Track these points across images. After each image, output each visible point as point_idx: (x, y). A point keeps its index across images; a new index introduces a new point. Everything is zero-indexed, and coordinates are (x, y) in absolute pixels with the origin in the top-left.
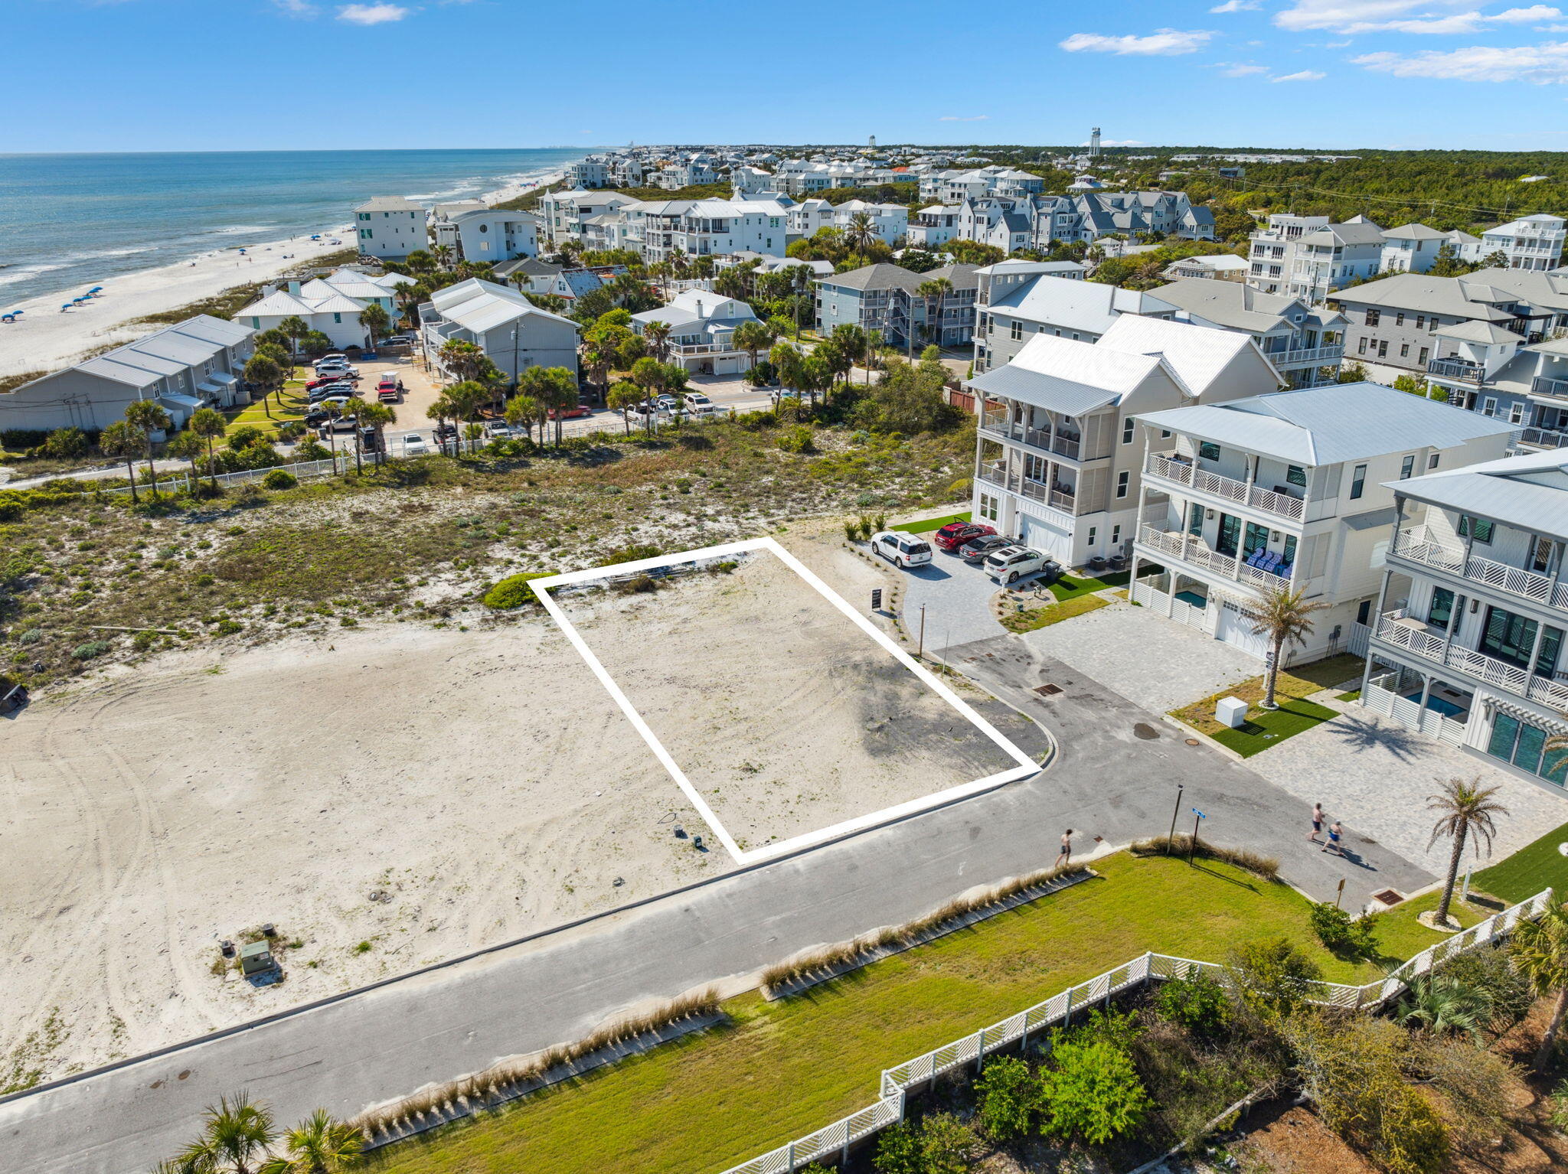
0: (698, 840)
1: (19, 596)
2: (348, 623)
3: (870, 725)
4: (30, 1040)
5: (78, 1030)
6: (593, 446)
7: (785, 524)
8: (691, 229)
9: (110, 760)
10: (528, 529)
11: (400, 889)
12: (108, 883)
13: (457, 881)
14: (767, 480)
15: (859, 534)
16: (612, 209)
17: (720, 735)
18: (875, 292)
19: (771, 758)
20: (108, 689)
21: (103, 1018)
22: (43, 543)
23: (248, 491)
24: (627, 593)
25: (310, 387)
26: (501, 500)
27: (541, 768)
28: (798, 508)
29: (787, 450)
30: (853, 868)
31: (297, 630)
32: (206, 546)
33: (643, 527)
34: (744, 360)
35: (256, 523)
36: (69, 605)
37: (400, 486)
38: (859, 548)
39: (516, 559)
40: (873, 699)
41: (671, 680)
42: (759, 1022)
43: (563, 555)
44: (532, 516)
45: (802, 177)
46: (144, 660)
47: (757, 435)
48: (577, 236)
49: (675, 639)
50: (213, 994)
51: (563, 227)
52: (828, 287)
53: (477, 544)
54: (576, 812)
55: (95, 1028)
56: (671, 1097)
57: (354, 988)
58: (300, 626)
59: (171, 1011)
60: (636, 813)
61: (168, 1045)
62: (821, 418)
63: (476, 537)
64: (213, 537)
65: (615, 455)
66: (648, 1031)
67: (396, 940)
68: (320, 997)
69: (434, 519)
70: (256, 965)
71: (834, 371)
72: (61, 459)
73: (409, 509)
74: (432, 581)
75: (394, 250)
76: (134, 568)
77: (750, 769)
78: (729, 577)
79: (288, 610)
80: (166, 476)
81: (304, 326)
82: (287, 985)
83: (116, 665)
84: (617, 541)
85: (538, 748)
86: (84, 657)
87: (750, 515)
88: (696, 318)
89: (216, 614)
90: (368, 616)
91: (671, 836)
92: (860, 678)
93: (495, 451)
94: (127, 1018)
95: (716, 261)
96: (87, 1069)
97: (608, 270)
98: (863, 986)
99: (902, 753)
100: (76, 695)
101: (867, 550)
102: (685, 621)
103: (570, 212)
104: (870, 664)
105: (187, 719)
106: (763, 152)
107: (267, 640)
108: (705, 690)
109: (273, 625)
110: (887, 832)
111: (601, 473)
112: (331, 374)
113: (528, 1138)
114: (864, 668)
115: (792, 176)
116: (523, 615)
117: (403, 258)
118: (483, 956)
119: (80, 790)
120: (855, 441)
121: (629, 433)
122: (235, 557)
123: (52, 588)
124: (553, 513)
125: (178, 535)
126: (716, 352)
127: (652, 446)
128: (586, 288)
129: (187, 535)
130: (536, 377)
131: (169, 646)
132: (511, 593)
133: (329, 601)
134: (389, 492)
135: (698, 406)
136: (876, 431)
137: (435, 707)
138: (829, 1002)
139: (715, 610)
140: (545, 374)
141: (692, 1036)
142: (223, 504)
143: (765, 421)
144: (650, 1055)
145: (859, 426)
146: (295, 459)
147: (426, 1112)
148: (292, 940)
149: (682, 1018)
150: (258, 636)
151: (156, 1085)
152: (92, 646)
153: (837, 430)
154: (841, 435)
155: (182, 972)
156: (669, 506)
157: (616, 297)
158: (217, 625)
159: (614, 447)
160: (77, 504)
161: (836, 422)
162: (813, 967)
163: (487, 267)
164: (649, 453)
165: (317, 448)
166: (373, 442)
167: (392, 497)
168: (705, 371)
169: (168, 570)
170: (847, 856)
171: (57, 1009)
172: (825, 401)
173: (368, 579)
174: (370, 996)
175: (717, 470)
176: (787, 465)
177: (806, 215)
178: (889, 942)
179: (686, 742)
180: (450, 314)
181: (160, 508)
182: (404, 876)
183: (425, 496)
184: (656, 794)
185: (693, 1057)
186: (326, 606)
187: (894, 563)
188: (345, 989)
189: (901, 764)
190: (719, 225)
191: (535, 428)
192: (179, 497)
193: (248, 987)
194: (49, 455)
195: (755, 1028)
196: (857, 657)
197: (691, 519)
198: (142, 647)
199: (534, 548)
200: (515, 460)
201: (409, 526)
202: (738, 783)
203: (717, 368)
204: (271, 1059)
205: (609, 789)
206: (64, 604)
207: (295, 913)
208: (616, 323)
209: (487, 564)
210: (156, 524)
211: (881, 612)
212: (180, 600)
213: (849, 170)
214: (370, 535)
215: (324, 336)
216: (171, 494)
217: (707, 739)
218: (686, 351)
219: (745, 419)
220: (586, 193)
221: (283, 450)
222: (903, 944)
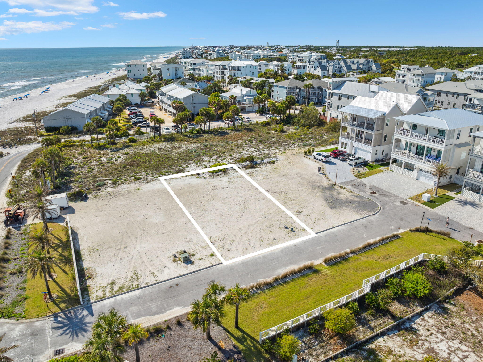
0: (292, 229)
1: (72, 171)
3: (328, 201)
5: (143, 275)
6: (219, 131)
7: (284, 151)
8: (230, 69)
9: (119, 212)
10: (210, 153)
14: (274, 140)
15: (308, 153)
16: (203, 64)
17: (288, 204)
18: (291, 87)
21: (149, 272)
22: (71, 157)
23: (124, 143)
24: (247, 169)
25: (129, 115)
26: (199, 145)
28: (286, 147)
29: (276, 131)
31: (157, 179)
32: (120, 158)
33: (244, 152)
34: (256, 107)
35: (131, 151)
36: (87, 173)
37: (168, 141)
38: (308, 157)
39: (211, 160)
43: (224, 159)
44: (210, 149)
45: (252, 55)
46: (117, 187)
47: (266, 128)
48: (192, 72)
50: (176, 266)
51: (187, 69)
52: (276, 86)
53: (198, 157)
54: (256, 223)
55: (148, 275)
60: (272, 223)
63: (197, 155)
64: (121, 156)
65: (227, 133)
69: (182, 150)
70: (186, 259)
72: (64, 135)
73: (174, 148)
74: (190, 166)
75: (138, 76)
76: (101, 163)
78: (274, 165)
79: (152, 174)
80: (101, 139)
81: (126, 97)
83: (109, 188)
84: (238, 156)
86: (99, 186)
88: (241, 95)
89: (132, 175)
91: (284, 228)
93: (192, 132)
94: (155, 272)
95: (239, 79)
96: (151, 284)
97: (208, 81)
100: (101, 196)
101: (311, 157)
103: (190, 65)
106: (236, 47)
107: (150, 181)
109: (150, 178)
111: (225, 138)
112: (133, 111)
114: (321, 187)
115: (248, 54)
116: (221, 175)
117: (143, 79)
119: (115, 219)
120: (296, 129)
121: (229, 127)
122: (130, 160)
123: (80, 169)
124: (216, 149)
125: (110, 154)
126: (247, 105)
127: (236, 131)
128: (203, 87)
129: (112, 155)
130: (204, 110)
131: (122, 183)
134: (166, 143)
135: (247, 120)
136: (301, 126)
142: (119, 146)
143: (267, 124)
145: (295, 125)
146: (134, 135)
148: (192, 254)
150: (147, 180)
152: (100, 183)
153: (289, 126)
155: (165, 261)
157: (213, 89)
158: (133, 178)
159: (225, 131)
160: (76, 147)
161: (288, 124)
163: (171, 81)
164: (237, 133)
165: (140, 131)
166: (157, 129)
168: (244, 110)
169: (112, 163)
171: (135, 270)
172: (283, 118)
173: (171, 166)
175: (258, 137)
176: (278, 136)
177: (260, 66)
180: (169, 94)
181: (101, 148)
183: (176, 144)
184: (276, 218)
186: (162, 173)
187: (320, 161)
190: (238, 68)
191: (203, 125)
192: (105, 145)
193: (185, 265)
194: (61, 134)
196: (318, 185)
197: (256, 150)
198: (115, 183)
199: (215, 157)
200: (198, 135)
201: (176, 152)
203: (247, 110)
205: (263, 217)
206: (86, 173)
208: (216, 96)
209: (203, 162)
210: (102, 152)
211: (321, 173)
212: (119, 171)
213: (265, 53)
214: (166, 154)
216: (103, 144)
218: (239, 104)
219: (262, 123)
220: (192, 59)
221: (131, 132)
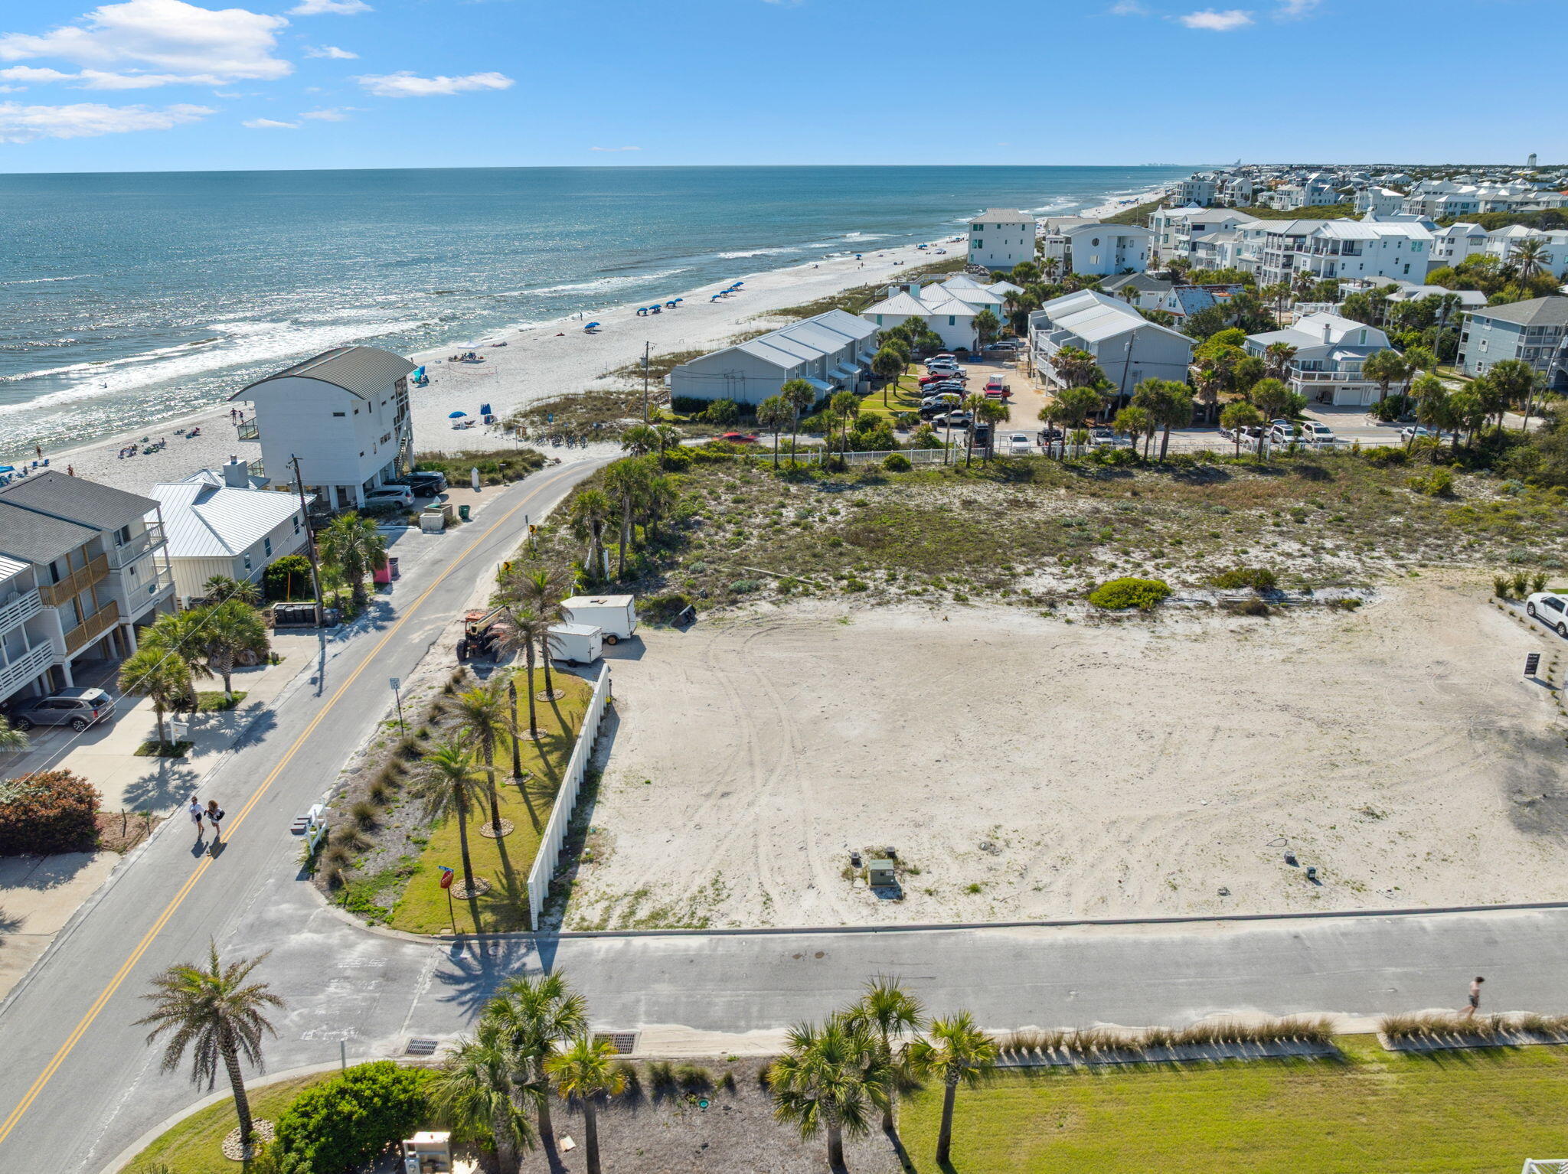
0: (1312, 871)
1: (688, 534)
2: (960, 599)
3: (1518, 798)
4: (701, 892)
5: (737, 894)
6: (1199, 464)
7: (1417, 569)
8: (1317, 250)
9: (759, 681)
10: (1131, 537)
11: (1007, 845)
12: (759, 782)
13: (1062, 851)
14: (1396, 521)
15: (1511, 591)
16: (1228, 228)
17: (1337, 773)
18: (1541, 329)
19: (1396, 808)
20: (757, 621)
21: (755, 890)
22: (705, 492)
23: (869, 470)
24: (1237, 613)
25: (923, 383)
26: (1104, 507)
27: (1145, 766)
28: (1433, 554)
29: (1419, 491)
30: (1492, 942)
31: (914, 597)
32: (835, 513)
33: (1253, 552)
34: (1372, 391)
35: (877, 499)
36: (725, 546)
37: (1006, 481)
38: (1509, 607)
39: (1120, 563)
40: (1522, 770)
41: (1284, 708)
42: (1375, 1067)
43: (1168, 566)
44: (1135, 525)
45: (1443, 199)
46: (786, 602)
47: (1384, 472)
48: (1185, 253)
49: (1289, 667)
50: (844, 895)
51: (1172, 243)
52: (1480, 320)
53: (1081, 545)
54: (1181, 815)
55: (749, 896)
56: (1274, 1112)
57: (965, 922)
58: (918, 594)
59: (809, 899)
60: (1244, 830)
61: (806, 926)
62: (1463, 463)
63: (1080, 537)
64: (840, 505)
65: (1223, 476)
66: (1253, 1041)
67: (1003, 891)
68: (935, 922)
69: (1038, 516)
70: (881, 879)
71: (1486, 411)
72: (717, 424)
73: (1015, 503)
74: (1037, 572)
75: (1001, 260)
76: (776, 523)
77: (1370, 813)
78: (1351, 614)
79: (906, 578)
80: (805, 450)
81: (925, 326)
82: (906, 904)
83: (763, 602)
84: (1225, 561)
85: (1142, 747)
86: (739, 591)
87: (1376, 554)
88: (1322, 343)
89: (845, 572)
90: (978, 595)
91: (1280, 861)
92: (1506, 746)
93: (1097, 458)
94: (774, 894)
95: (1343, 286)
96: (744, 927)
97: (1223, 289)
98: (1501, 1066)
99: (1558, 836)
100: (733, 621)
101: (1521, 610)
102: (1300, 651)
103: (1181, 230)
104: (1520, 732)
105: (821, 658)
106: (1393, 172)
107: (889, 602)
108: (1321, 725)
109: (893, 590)
110: (1537, 914)
111: (1208, 491)
112: (941, 372)
113: (1127, 1104)
114: (1512, 736)
115: (1430, 198)
116: (1128, 618)
117: (1009, 268)
118: (1086, 926)
119: (736, 700)
120: (1505, 491)
121: (1238, 456)
122: (860, 526)
123: (712, 531)
124: (1158, 525)
125: (812, 500)
126: (1340, 381)
127: (1263, 471)
128: (1198, 307)
129: (819, 501)
130: (1152, 389)
131: (806, 593)
132: (1118, 594)
133: (943, 577)
134: (996, 485)
135: (1316, 435)
136: (1532, 482)
137: (1041, 689)
138: (1456, 1071)
139: (1334, 646)
140: (1161, 386)
141: (1299, 1060)
142: (848, 478)
143: (1395, 459)
144: (1253, 1064)
145: (1511, 476)
146: (911, 446)
147: (1031, 1050)
148: (911, 866)
149: (1290, 1039)
150: (882, 600)
151: (797, 957)
152: (744, 583)
153: (1481, 477)
154: (1487, 483)
155: (818, 868)
156: (1281, 534)
157: (1229, 316)
158: (845, 582)
159: (1221, 467)
160: (730, 464)
161: (1481, 468)
162: (1442, 1029)
163: (1095, 280)
164: (1261, 478)
165: (930, 438)
166: (983, 437)
167: (999, 490)
168: (1324, 400)
169: (804, 529)
170: (1484, 928)
171: (720, 872)
172: (1470, 443)
173: (978, 562)
174: (979, 933)
175: (1337, 504)
176: (1419, 508)
177: (1452, 241)
178: (1533, 1029)
179: (1299, 772)
180: (1064, 323)
181: (797, 475)
182: (1011, 835)
183: (1030, 493)
184: (1267, 816)
185: (1299, 1080)
186: (939, 580)
187: (1555, 629)
188: (956, 921)
189: (1556, 847)
190: (1350, 247)
191: (1142, 439)
192: (811, 468)
193: (873, 897)
194: (707, 420)
195: (1369, 1072)
196: (1505, 723)
197: (1307, 550)
198: (784, 590)
199: (1137, 556)
200: (1118, 469)
201: (1015, 519)
202: (1358, 824)
203: (1338, 399)
204: (892, 963)
205: (1215, 801)
206: (722, 545)
207: (913, 844)
208: (1230, 343)
209: (1091, 564)
210: (793, 489)
211: (1535, 680)
212: (815, 556)
213: (1504, 193)
214: (978, 522)
215: (938, 337)
216: (806, 465)
217: (1323, 773)
218: (1305, 377)
219: (1371, 454)
220: (1200, 210)
221: (902, 438)
222: (1552, 1037)
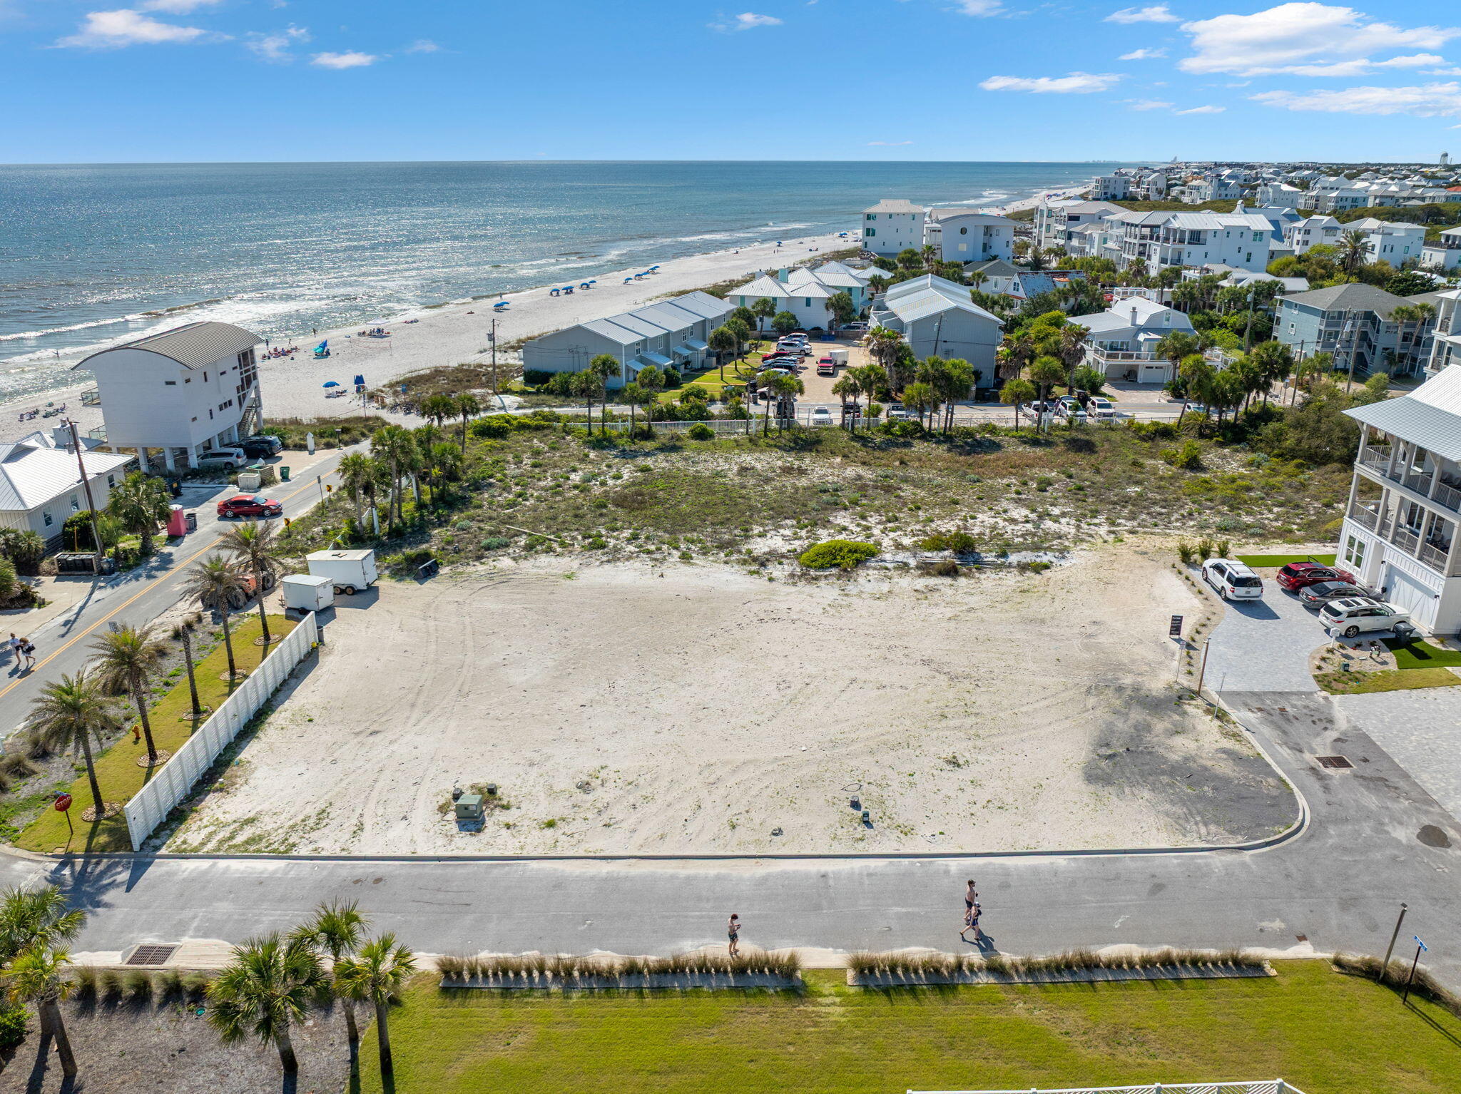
0: (866, 815)
1: (473, 495)
2: (686, 558)
3: (1103, 751)
4: (304, 820)
5: (335, 823)
6: (978, 437)
7: (1126, 535)
8: (1167, 240)
9: (464, 630)
10: (877, 503)
11: (603, 784)
12: (412, 722)
13: (649, 791)
14: (1133, 490)
15: (1195, 557)
16: (1099, 218)
17: (944, 723)
19: (981, 757)
20: (492, 575)
21: (353, 820)
22: (510, 458)
23: (672, 438)
24: (929, 574)
25: (765, 358)
26: (868, 474)
27: (768, 714)
29: (1171, 463)
31: (645, 556)
32: (618, 477)
33: (982, 517)
35: (664, 464)
36: (503, 507)
37: (792, 450)
38: (1188, 571)
39: (852, 526)
40: (1120, 725)
41: (926, 662)
43: (894, 530)
44: (886, 492)
45: (1334, 194)
46: (526, 558)
47: (1147, 445)
49: (952, 624)
50: (430, 826)
53: (826, 509)
54: (776, 759)
55: (345, 826)
56: (712, 1038)
58: (649, 552)
59: (396, 830)
60: (827, 775)
62: (1224, 437)
63: (828, 503)
64: (627, 473)
65: (995, 448)
66: (726, 973)
67: (576, 826)
68: (498, 854)
69: (803, 482)
72: (553, 395)
73: (787, 470)
74: (771, 534)
75: (890, 247)
76: (559, 486)
77: (954, 763)
79: (647, 538)
80: (620, 419)
82: (481, 836)
84: (950, 525)
85: (775, 696)
86: (489, 548)
87: (1096, 521)
89: (595, 532)
90: (704, 554)
91: (846, 804)
92: (1118, 702)
93: (887, 429)
94: (368, 824)
100: (470, 575)
101: (1196, 574)
102: (970, 610)
104: (1137, 689)
107: (619, 559)
108: (953, 678)
109: (631, 548)
110: (1061, 861)
112: (786, 349)
114: (1128, 692)
115: (1323, 193)
116: (826, 577)
118: (633, 861)
119: (433, 647)
120: (1250, 464)
121: (1017, 428)
122: (633, 489)
124: (907, 492)
125: (604, 465)
126: (1143, 360)
127: (1035, 443)
129: (609, 466)
130: (934, 365)
131: (547, 551)
132: (823, 555)
133: (682, 537)
134: (780, 453)
135: (1098, 411)
136: (1278, 456)
137: (713, 641)
139: (1006, 606)
140: (942, 364)
142: (649, 445)
144: (716, 994)
145: (1259, 449)
146: (721, 416)
148: (504, 802)
149: (761, 971)
150: (615, 556)
151: (357, 882)
153: (1236, 451)
154: (1238, 456)
155: (421, 802)
158: (590, 541)
160: (546, 432)
161: (1239, 442)
163: (958, 267)
164: (1030, 450)
166: (785, 410)
167: (779, 459)
169: (581, 491)
171: (331, 804)
173: (722, 523)
175: (1086, 474)
176: (1162, 478)
177: (1308, 232)
179: (908, 722)
180: (893, 305)
181: (603, 443)
182: (611, 776)
183: (807, 461)
185: (753, 1010)
186: (677, 539)
187: (1218, 593)
188: (518, 853)
190: (1195, 237)
192: (621, 436)
193: (455, 829)
194: (549, 391)
195: (821, 1005)
196: (1127, 680)
199: (872, 520)
200: (900, 440)
201: (779, 485)
202: (936, 773)
203: (1142, 376)
204: (438, 890)
205: (815, 747)
207: (518, 782)
209: (825, 527)
210: (592, 455)
211: (1177, 640)
212: (576, 516)
214: (744, 487)
215: (794, 317)
216: (614, 433)
218: (1109, 356)
219: (1143, 428)
221: (717, 409)
